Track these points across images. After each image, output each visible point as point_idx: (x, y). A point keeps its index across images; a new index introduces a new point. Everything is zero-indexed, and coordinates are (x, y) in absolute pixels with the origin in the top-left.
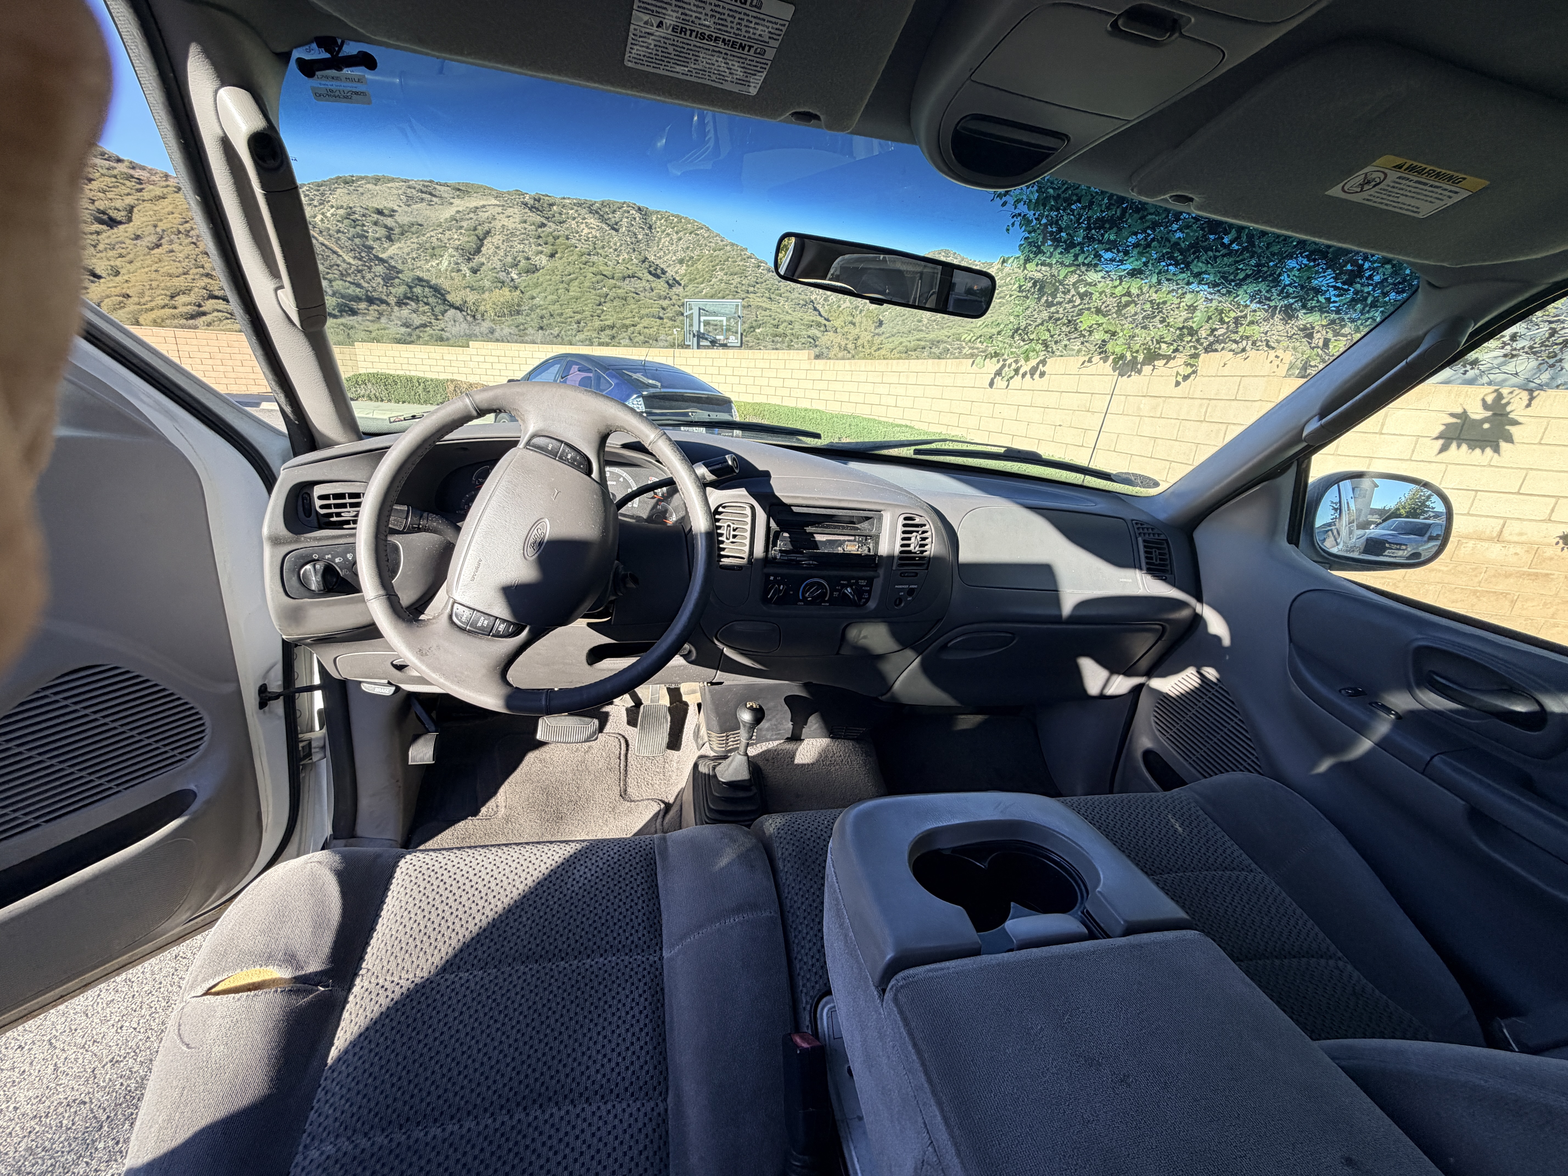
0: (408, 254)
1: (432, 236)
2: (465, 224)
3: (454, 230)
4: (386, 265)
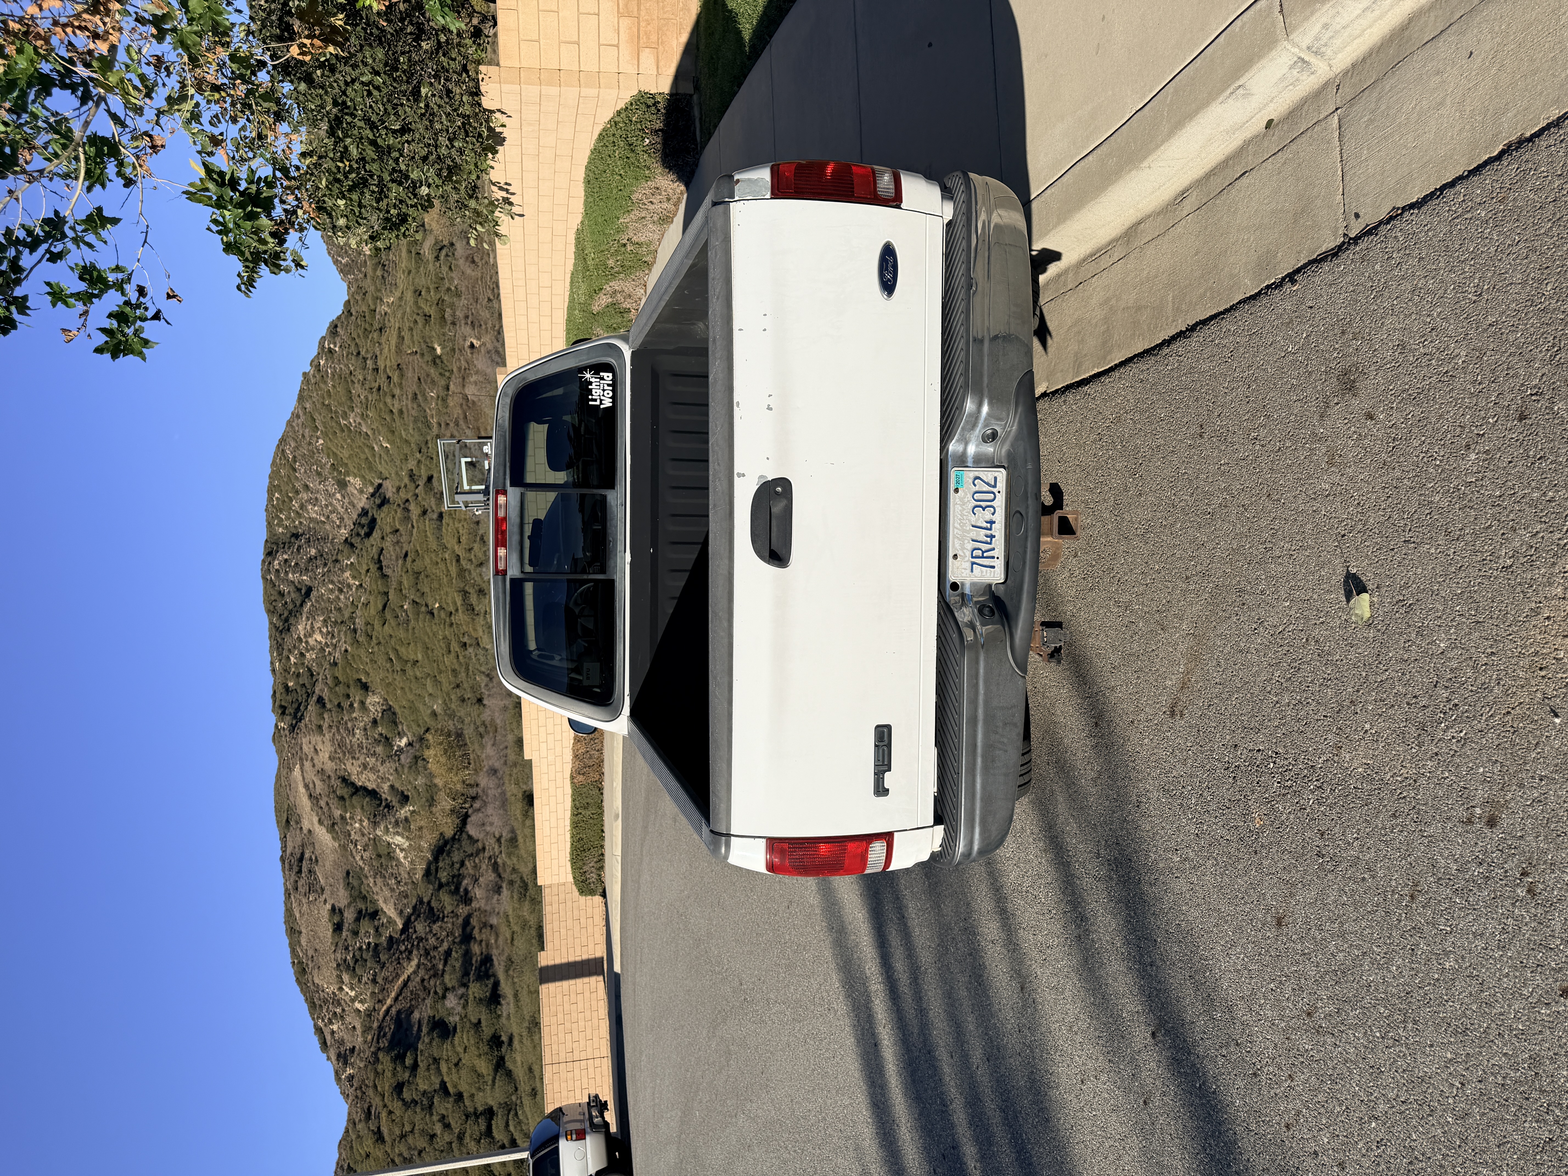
0: (392, 890)
1: (360, 858)
2: (337, 813)
3: (348, 828)
4: (413, 918)
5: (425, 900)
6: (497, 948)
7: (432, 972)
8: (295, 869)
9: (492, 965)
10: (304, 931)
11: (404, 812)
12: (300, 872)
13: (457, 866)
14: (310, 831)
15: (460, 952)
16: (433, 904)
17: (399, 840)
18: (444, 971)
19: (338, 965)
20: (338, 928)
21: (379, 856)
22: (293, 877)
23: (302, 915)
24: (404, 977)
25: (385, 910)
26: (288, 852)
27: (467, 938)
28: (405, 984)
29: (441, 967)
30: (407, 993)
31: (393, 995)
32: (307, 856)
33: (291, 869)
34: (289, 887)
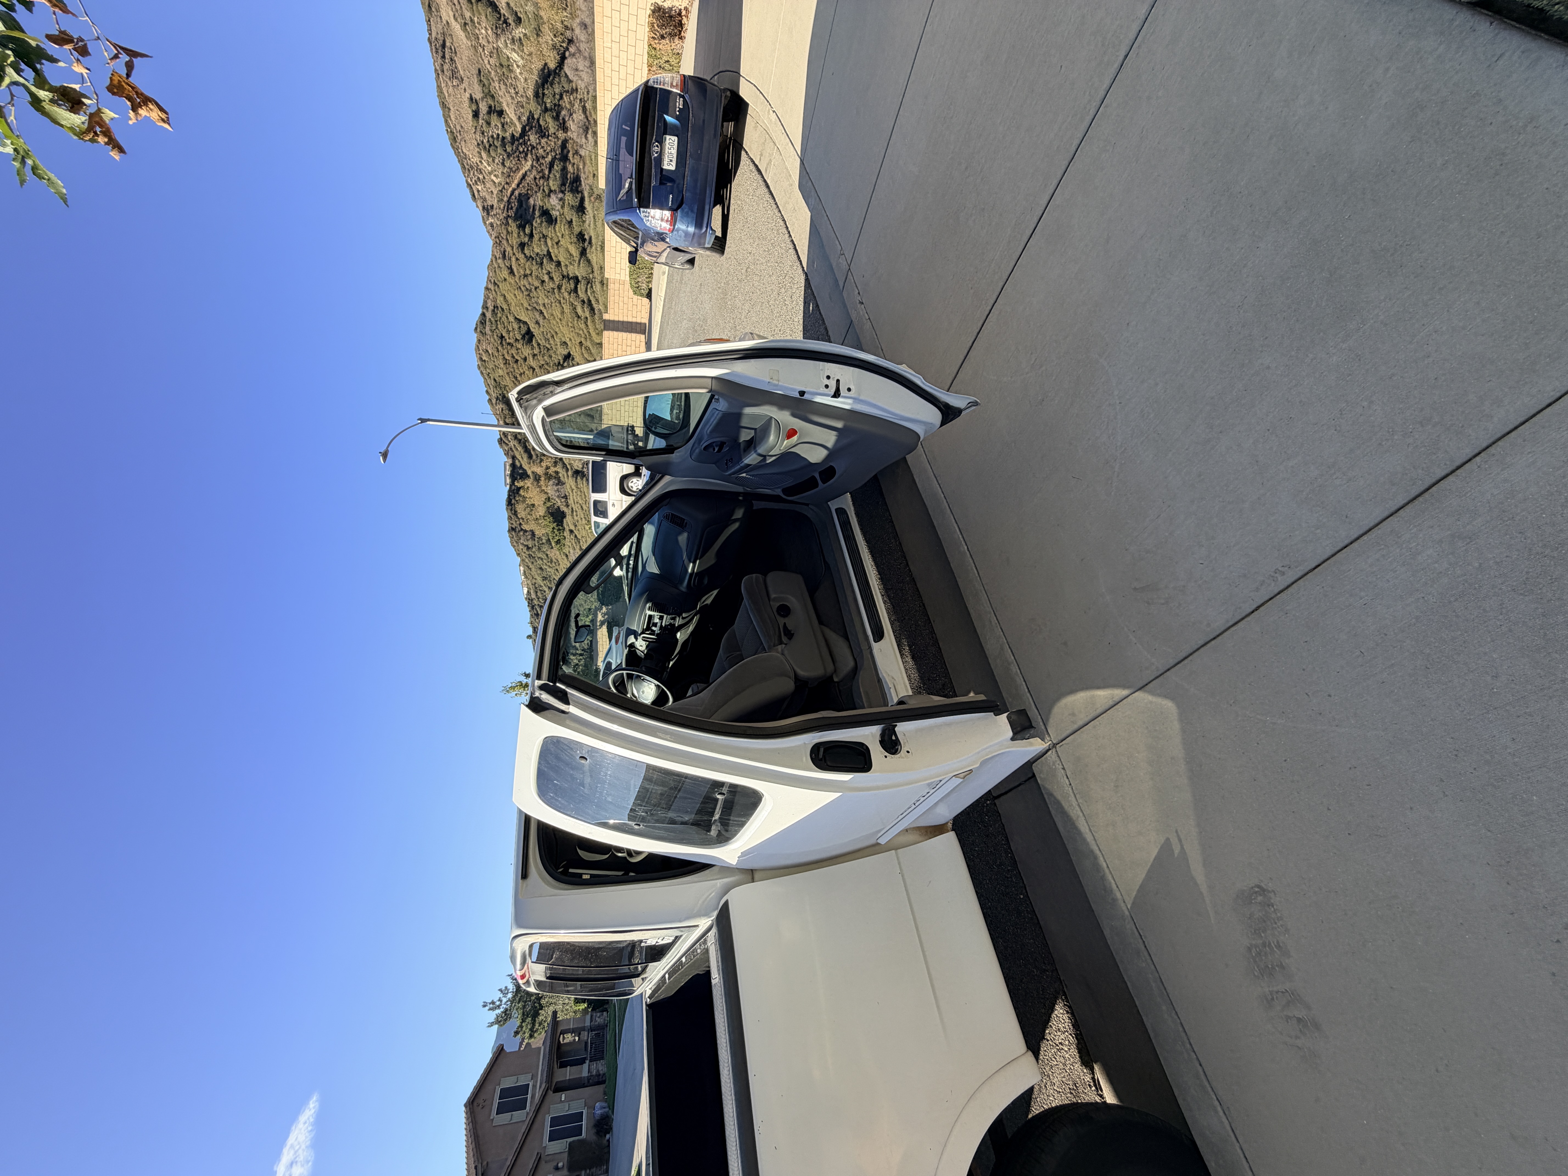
5: (536, 117)
6: (584, 173)
7: (541, 174)
8: (441, 54)
9: (580, 184)
10: (451, 108)
11: (519, 32)
12: (443, 57)
13: (557, 97)
14: (448, 23)
15: (560, 167)
16: (541, 122)
17: (514, 56)
18: (549, 176)
19: (478, 144)
20: (476, 115)
21: (501, 65)
22: (440, 61)
23: (450, 95)
24: (522, 172)
25: (508, 112)
26: (434, 35)
27: (564, 158)
28: (524, 177)
29: (547, 172)
30: (524, 183)
31: (516, 182)
32: (448, 44)
33: (437, 52)
34: (438, 68)
